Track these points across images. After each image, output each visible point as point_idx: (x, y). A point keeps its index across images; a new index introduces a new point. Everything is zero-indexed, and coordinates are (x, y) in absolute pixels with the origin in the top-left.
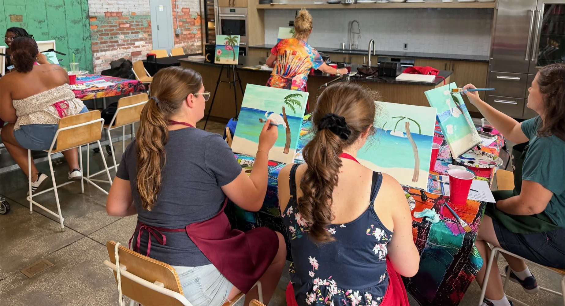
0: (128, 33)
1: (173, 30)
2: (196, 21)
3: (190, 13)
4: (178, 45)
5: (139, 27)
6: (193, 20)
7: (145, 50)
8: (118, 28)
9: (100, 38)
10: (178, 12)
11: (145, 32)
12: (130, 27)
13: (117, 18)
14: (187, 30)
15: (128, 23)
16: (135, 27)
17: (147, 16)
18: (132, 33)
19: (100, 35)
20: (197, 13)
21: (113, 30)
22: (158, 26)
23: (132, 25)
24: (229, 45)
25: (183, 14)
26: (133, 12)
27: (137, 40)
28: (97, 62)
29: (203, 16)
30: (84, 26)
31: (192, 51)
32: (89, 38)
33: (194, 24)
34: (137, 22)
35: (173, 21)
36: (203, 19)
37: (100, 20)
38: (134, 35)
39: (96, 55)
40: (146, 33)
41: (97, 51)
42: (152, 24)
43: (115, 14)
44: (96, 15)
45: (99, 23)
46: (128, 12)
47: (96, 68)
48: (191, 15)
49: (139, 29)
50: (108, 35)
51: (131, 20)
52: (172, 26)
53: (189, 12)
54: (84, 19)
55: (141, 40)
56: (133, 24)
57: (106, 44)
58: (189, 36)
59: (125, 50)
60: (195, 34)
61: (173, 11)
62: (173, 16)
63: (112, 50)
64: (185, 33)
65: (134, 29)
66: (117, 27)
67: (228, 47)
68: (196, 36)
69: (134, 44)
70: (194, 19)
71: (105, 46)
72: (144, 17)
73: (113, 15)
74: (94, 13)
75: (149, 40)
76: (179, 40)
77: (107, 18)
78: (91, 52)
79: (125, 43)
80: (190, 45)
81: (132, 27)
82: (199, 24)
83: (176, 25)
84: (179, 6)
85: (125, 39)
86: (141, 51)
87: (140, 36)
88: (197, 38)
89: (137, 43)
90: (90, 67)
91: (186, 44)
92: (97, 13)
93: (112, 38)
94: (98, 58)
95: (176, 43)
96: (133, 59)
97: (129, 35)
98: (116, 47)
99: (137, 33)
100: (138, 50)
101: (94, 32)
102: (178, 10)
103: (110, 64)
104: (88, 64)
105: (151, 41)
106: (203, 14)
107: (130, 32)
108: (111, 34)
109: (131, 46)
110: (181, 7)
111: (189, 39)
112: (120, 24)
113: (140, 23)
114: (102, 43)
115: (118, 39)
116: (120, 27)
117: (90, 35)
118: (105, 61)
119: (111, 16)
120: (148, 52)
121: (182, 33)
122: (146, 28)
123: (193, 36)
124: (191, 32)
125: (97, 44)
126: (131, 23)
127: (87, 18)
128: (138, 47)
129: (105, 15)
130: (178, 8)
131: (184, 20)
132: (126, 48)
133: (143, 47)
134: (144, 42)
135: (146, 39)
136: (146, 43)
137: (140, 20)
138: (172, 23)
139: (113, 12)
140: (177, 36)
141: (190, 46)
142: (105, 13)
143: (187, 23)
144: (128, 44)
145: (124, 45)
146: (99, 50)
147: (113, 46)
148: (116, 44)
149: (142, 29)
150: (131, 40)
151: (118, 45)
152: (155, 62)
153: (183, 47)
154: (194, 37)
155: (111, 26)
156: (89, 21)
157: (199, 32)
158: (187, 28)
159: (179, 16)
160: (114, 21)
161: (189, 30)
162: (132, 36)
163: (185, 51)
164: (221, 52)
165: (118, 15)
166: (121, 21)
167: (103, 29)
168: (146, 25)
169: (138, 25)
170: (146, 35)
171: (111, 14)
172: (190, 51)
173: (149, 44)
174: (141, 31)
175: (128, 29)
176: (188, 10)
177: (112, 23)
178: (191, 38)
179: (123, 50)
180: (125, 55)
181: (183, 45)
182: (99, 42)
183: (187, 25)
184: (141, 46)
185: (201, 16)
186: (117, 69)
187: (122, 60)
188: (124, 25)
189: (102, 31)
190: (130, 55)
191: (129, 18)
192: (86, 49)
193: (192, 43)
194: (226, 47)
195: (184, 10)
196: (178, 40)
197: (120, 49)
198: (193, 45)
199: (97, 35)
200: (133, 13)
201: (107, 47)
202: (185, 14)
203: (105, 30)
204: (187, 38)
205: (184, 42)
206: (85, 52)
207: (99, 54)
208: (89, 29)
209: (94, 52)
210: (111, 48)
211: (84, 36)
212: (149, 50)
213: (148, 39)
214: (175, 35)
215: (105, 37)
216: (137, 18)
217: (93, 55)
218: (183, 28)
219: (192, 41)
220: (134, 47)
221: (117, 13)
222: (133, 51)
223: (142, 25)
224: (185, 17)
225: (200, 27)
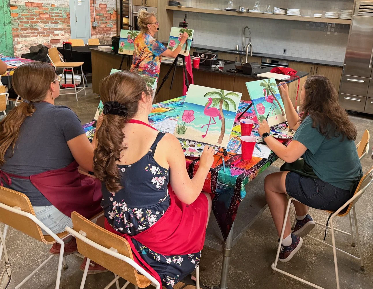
0: (48, 23)
1: (91, 23)
2: (112, 16)
3: (107, 9)
4: (95, 36)
5: (58, 18)
6: (110, 14)
7: (64, 38)
8: (38, 17)
9: (20, 25)
10: (95, 7)
11: (64, 23)
12: (50, 17)
13: (37, 8)
14: (103, 23)
15: (47, 14)
16: (55, 18)
17: (67, 8)
18: (52, 23)
19: (20, 22)
20: (114, 9)
21: (34, 19)
22: (76, 18)
23: (52, 16)
24: (131, 39)
25: (100, 9)
26: (53, 4)
27: (56, 29)
28: (18, 46)
29: (119, 13)
30: (5, 14)
31: (107, 42)
32: (10, 24)
33: (111, 18)
34: (56, 13)
35: (91, 14)
36: (119, 14)
37: (21, 9)
38: (53, 24)
39: (17, 40)
40: (65, 24)
41: (18, 37)
42: (71, 16)
43: (35, 5)
44: (17, 4)
45: (20, 11)
46: (49, 4)
47: (17, 51)
48: (108, 10)
49: (59, 19)
50: (28, 22)
51: (51, 11)
52: (90, 19)
53: (106, 7)
54: (5, 6)
55: (60, 29)
56: (53, 14)
57: (27, 31)
58: (105, 29)
59: (45, 38)
60: (111, 28)
61: (91, 6)
62: (91, 10)
63: (32, 37)
64: (101, 26)
65: (53, 19)
66: (37, 16)
67: (130, 40)
68: (112, 29)
69: (53, 32)
70: (111, 14)
71: (26, 33)
72: (63, 9)
73: (33, 5)
74: (15, 2)
76: (96, 32)
77: (27, 8)
78: (12, 37)
79: (45, 31)
80: (106, 37)
81: (51, 17)
82: (115, 19)
83: (93, 18)
84: (96, 2)
85: (44, 28)
86: (60, 39)
87: (59, 26)
88: (113, 31)
89: (56, 32)
90: (10, 50)
91: (102, 35)
92: (18, 2)
93: (32, 26)
94: (19, 43)
95: (93, 34)
96: (52, 46)
97: (49, 24)
98: (36, 34)
99: (57, 23)
100: (57, 38)
101: (15, 19)
102: (95, 5)
103: (30, 49)
104: (8, 48)
105: (69, 31)
106: (119, 10)
107: (50, 21)
108: (32, 22)
109: (50, 34)
110: (98, 3)
111: (105, 31)
112: (40, 14)
113: (60, 15)
114: (22, 29)
115: (38, 27)
116: (40, 17)
117: (11, 22)
118: (25, 45)
119: (32, 6)
120: (66, 41)
121: (99, 26)
122: (65, 19)
123: (109, 29)
124: (107, 26)
125: (18, 30)
126: (51, 14)
127: (8, 6)
128: (57, 35)
129: (26, 5)
130: (95, 4)
131: (102, 14)
132: (46, 36)
133: (62, 35)
134: (63, 32)
135: (65, 29)
136: (65, 32)
137: (59, 12)
138: (90, 17)
139: (34, 3)
140: (94, 28)
141: (106, 38)
142: (25, 2)
143: (104, 17)
144: (48, 32)
145: (44, 33)
146: (20, 35)
147: (34, 33)
148: (36, 31)
149: (61, 19)
150: (50, 29)
151: (38, 33)
152: (70, 50)
153: (99, 39)
154: (110, 30)
155: (31, 15)
156: (10, 9)
157: (115, 26)
158: (103, 21)
159: (97, 11)
160: (35, 11)
161: (105, 23)
162: (50, 26)
163: (101, 42)
164: (124, 44)
165: (38, 6)
166: (42, 12)
167: (24, 17)
168: (65, 16)
169: (58, 16)
170: (65, 25)
171: (31, 4)
172: (105, 42)
173: (68, 34)
174: (61, 22)
175: (47, 18)
176: (105, 6)
177: (33, 13)
178: (107, 30)
179: (43, 37)
180: (45, 41)
181: (99, 36)
182: (20, 28)
183: (104, 19)
184: (60, 35)
185: (117, 11)
186: (36, 53)
187: (40, 46)
188: (44, 15)
189: (23, 19)
190: (49, 42)
191: (49, 9)
192: (7, 34)
193: (108, 35)
195: (101, 6)
196: (95, 32)
197: (40, 36)
198: (108, 37)
199: (18, 22)
200: (53, 5)
201: (27, 33)
202: (102, 9)
203: (25, 18)
204: (103, 31)
205: (100, 34)
206: (6, 37)
207: (20, 39)
208: (10, 16)
209: (14, 37)
210: (31, 35)
211: (5, 23)
212: (67, 39)
213: (67, 29)
214: (92, 27)
215: (25, 25)
216: (56, 10)
217: (14, 40)
218: (100, 22)
219: (108, 34)
220: (53, 36)
221: (38, 4)
222: (52, 39)
223: (61, 16)
224: (102, 12)
225: (115, 22)
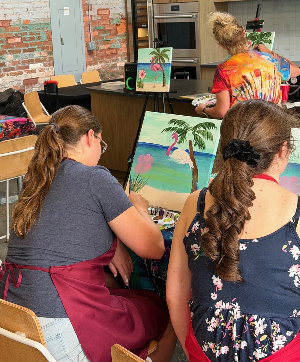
0: (20, 51)
1: (84, 44)
2: (119, 29)
3: (110, 17)
4: (92, 66)
5: (34, 41)
6: (115, 26)
7: (44, 76)
8: (5, 44)
10: (91, 16)
11: (43, 49)
12: (22, 42)
13: (3, 29)
14: (105, 42)
15: (18, 37)
16: (29, 42)
17: (46, 25)
18: (25, 51)
20: (121, 16)
22: (62, 39)
23: (25, 40)
24: (157, 62)
25: (99, 18)
26: (25, 19)
27: (32, 61)
29: (130, 20)
31: (112, 75)
33: (117, 32)
34: (31, 34)
35: (85, 30)
36: (130, 24)
38: (27, 54)
40: (45, 50)
42: (53, 37)
43: (1, 24)
46: (19, 20)
48: (112, 19)
49: (35, 45)
51: (23, 31)
52: (83, 37)
53: (109, 14)
55: (38, 61)
56: (26, 37)
58: (108, 52)
59: (15, 77)
60: (117, 49)
61: (85, 15)
62: (84, 22)
64: (102, 47)
65: (27, 45)
66: (3, 43)
67: (155, 65)
68: (119, 52)
69: (28, 67)
70: (117, 25)
72: (42, 26)
75: (49, 61)
76: (94, 60)
79: (15, 67)
80: (110, 66)
81: (24, 42)
82: (124, 32)
83: (89, 35)
84: (93, 6)
85: (14, 60)
86: (38, 78)
87: (36, 55)
88: (121, 55)
89: (32, 66)
91: (103, 64)
95: (89, 64)
96: (26, 90)
97: (21, 54)
98: (2, 72)
99: (32, 50)
100: (34, 76)
102: (91, 13)
105: (51, 62)
106: (130, 16)
107: (22, 49)
109: (23, 71)
110: (95, 8)
111: (108, 56)
112: (7, 38)
113: (37, 36)
115: (5, 61)
116: (7, 43)
120: (48, 79)
121: (98, 48)
122: (45, 43)
123: (115, 51)
124: (111, 46)
126: (23, 37)
128: (34, 71)
130: (91, 10)
131: (102, 28)
132: (16, 74)
133: (40, 71)
134: (42, 65)
135: (44, 60)
136: (45, 65)
137: (34, 31)
138: (83, 33)
140: (90, 52)
141: (110, 68)
143: (105, 31)
144: (19, 68)
145: (13, 69)
148: (2, 68)
149: (38, 44)
150: (24, 62)
151: (5, 70)
152: (56, 94)
153: (99, 70)
154: (117, 53)
157: (124, 45)
158: (104, 40)
159: (94, 22)
161: (108, 42)
162: (24, 56)
163: (102, 76)
164: (145, 74)
165: (4, 25)
166: (10, 34)
168: (44, 38)
169: (33, 39)
170: (44, 53)
172: (109, 75)
173: (49, 67)
174: (38, 48)
175: (19, 44)
176: (106, 12)
178: (112, 54)
179: (12, 76)
180: (15, 84)
181: (99, 66)
183: (105, 35)
184: (37, 71)
185: (126, 19)
186: (4, 104)
187: (10, 91)
188: (13, 39)
190: (22, 84)
191: (20, 28)
193: (113, 63)
194: (152, 67)
195: (100, 12)
196: (91, 59)
197: (8, 75)
198: (114, 66)
200: (27, 21)
202: (102, 18)
204: (105, 56)
205: (101, 62)
212: (49, 76)
213: (47, 60)
214: (87, 52)
216: (31, 28)
218: (99, 41)
219: (114, 61)
220: (27, 73)
221: (3, 22)
222: (26, 78)
223: (39, 38)
224: (102, 23)
225: (125, 38)
